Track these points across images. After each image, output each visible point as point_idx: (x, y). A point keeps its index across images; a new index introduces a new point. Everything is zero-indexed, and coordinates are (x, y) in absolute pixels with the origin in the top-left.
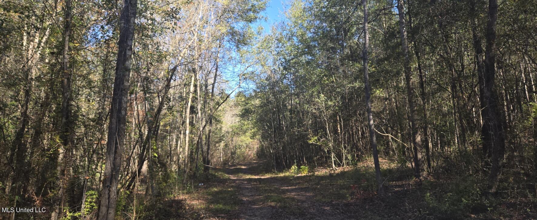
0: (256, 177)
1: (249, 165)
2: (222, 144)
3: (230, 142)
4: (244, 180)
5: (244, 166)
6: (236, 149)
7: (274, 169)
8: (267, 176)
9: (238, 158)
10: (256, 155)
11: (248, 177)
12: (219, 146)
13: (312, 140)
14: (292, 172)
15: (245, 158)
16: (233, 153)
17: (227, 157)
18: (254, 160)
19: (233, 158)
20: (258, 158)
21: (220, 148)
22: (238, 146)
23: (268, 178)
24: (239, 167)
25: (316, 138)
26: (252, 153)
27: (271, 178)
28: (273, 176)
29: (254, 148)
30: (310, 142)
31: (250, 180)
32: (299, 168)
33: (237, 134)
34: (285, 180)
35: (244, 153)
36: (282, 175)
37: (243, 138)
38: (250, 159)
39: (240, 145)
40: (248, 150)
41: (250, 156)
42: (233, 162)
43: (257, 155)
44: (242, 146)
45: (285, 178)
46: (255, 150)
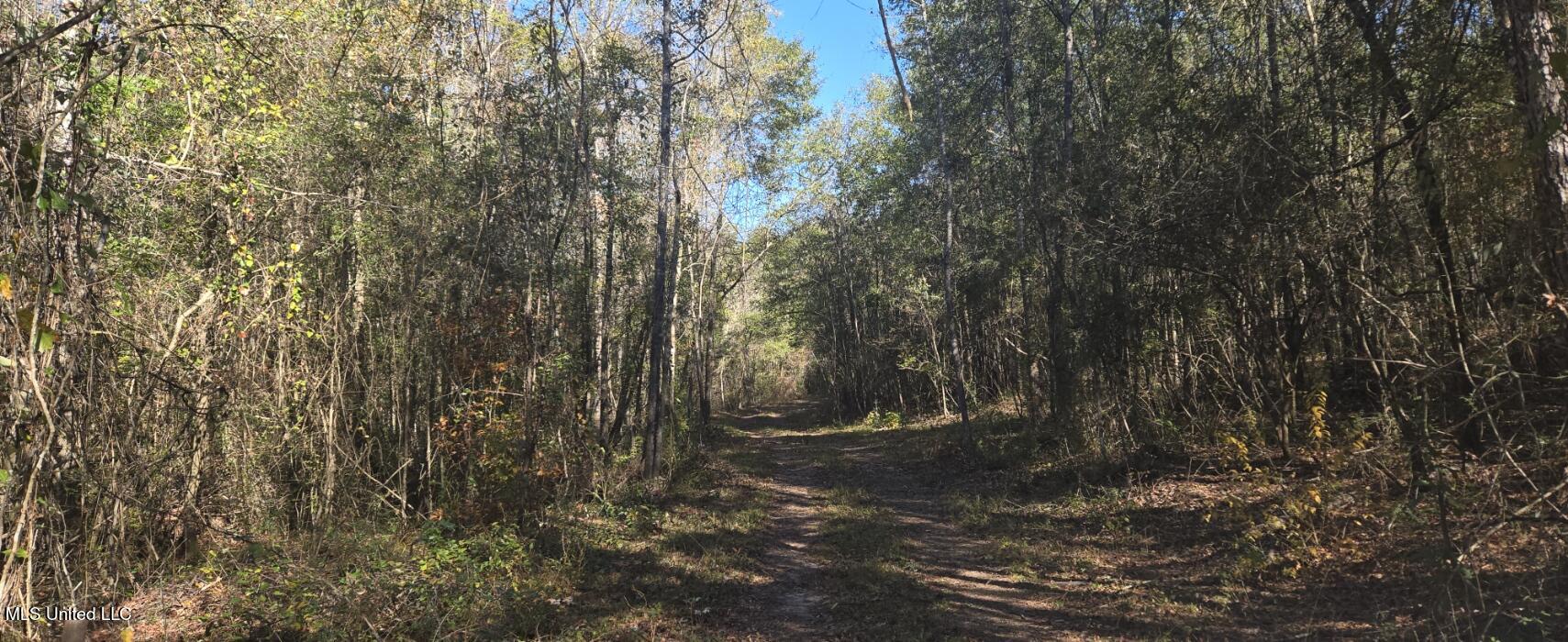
0: (801, 434)
1: (787, 409)
2: (723, 363)
3: (741, 356)
4: (777, 439)
5: (776, 412)
6: (755, 370)
7: (837, 419)
8: (823, 432)
9: (760, 393)
10: (802, 386)
11: (784, 434)
12: (716, 367)
13: (907, 364)
14: (869, 423)
15: (775, 392)
16: (749, 381)
17: (734, 392)
18: (799, 398)
19: (747, 392)
20: (809, 392)
21: (717, 371)
22: (758, 364)
23: (823, 436)
24: (763, 414)
25: (913, 359)
26: (793, 381)
27: (830, 436)
28: (834, 431)
29: (797, 367)
30: (903, 367)
31: (789, 438)
32: (883, 416)
33: (758, 335)
34: (854, 439)
35: (773, 381)
36: (850, 429)
37: (770, 343)
38: (790, 396)
39: (762, 362)
40: (783, 372)
41: (787, 388)
42: (748, 404)
43: (807, 386)
44: (768, 362)
45: (855, 434)
46: (802, 372)
